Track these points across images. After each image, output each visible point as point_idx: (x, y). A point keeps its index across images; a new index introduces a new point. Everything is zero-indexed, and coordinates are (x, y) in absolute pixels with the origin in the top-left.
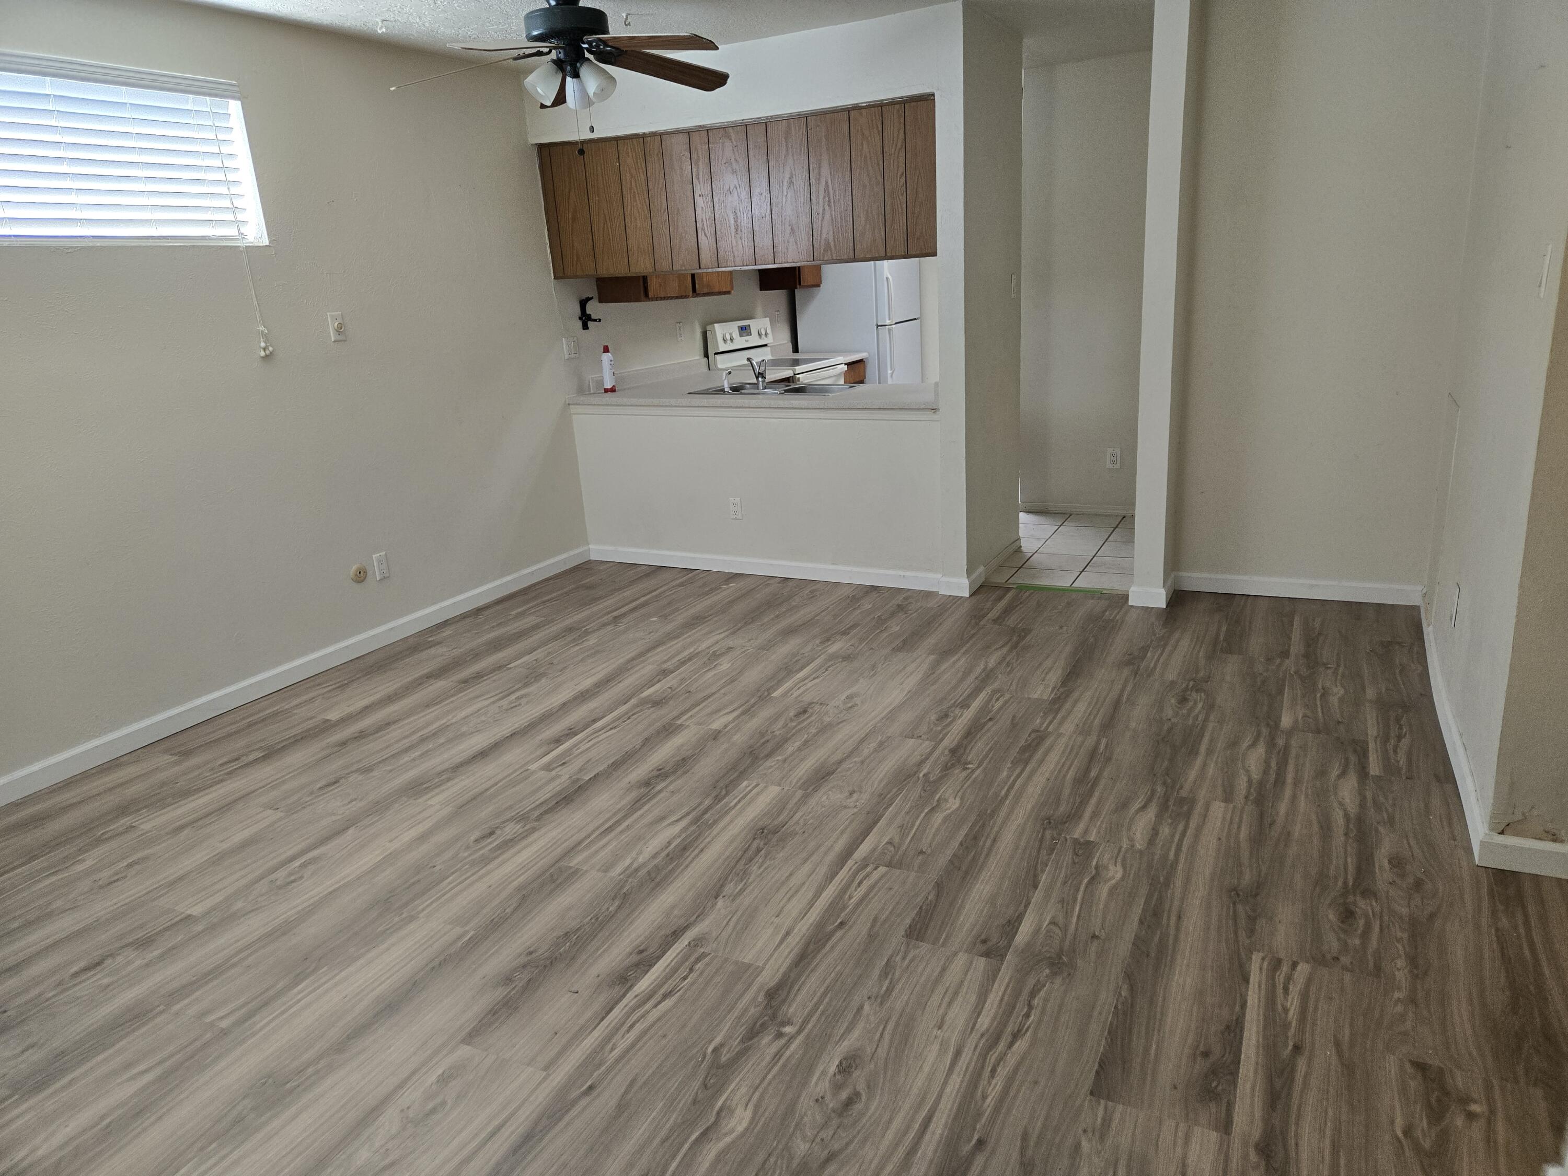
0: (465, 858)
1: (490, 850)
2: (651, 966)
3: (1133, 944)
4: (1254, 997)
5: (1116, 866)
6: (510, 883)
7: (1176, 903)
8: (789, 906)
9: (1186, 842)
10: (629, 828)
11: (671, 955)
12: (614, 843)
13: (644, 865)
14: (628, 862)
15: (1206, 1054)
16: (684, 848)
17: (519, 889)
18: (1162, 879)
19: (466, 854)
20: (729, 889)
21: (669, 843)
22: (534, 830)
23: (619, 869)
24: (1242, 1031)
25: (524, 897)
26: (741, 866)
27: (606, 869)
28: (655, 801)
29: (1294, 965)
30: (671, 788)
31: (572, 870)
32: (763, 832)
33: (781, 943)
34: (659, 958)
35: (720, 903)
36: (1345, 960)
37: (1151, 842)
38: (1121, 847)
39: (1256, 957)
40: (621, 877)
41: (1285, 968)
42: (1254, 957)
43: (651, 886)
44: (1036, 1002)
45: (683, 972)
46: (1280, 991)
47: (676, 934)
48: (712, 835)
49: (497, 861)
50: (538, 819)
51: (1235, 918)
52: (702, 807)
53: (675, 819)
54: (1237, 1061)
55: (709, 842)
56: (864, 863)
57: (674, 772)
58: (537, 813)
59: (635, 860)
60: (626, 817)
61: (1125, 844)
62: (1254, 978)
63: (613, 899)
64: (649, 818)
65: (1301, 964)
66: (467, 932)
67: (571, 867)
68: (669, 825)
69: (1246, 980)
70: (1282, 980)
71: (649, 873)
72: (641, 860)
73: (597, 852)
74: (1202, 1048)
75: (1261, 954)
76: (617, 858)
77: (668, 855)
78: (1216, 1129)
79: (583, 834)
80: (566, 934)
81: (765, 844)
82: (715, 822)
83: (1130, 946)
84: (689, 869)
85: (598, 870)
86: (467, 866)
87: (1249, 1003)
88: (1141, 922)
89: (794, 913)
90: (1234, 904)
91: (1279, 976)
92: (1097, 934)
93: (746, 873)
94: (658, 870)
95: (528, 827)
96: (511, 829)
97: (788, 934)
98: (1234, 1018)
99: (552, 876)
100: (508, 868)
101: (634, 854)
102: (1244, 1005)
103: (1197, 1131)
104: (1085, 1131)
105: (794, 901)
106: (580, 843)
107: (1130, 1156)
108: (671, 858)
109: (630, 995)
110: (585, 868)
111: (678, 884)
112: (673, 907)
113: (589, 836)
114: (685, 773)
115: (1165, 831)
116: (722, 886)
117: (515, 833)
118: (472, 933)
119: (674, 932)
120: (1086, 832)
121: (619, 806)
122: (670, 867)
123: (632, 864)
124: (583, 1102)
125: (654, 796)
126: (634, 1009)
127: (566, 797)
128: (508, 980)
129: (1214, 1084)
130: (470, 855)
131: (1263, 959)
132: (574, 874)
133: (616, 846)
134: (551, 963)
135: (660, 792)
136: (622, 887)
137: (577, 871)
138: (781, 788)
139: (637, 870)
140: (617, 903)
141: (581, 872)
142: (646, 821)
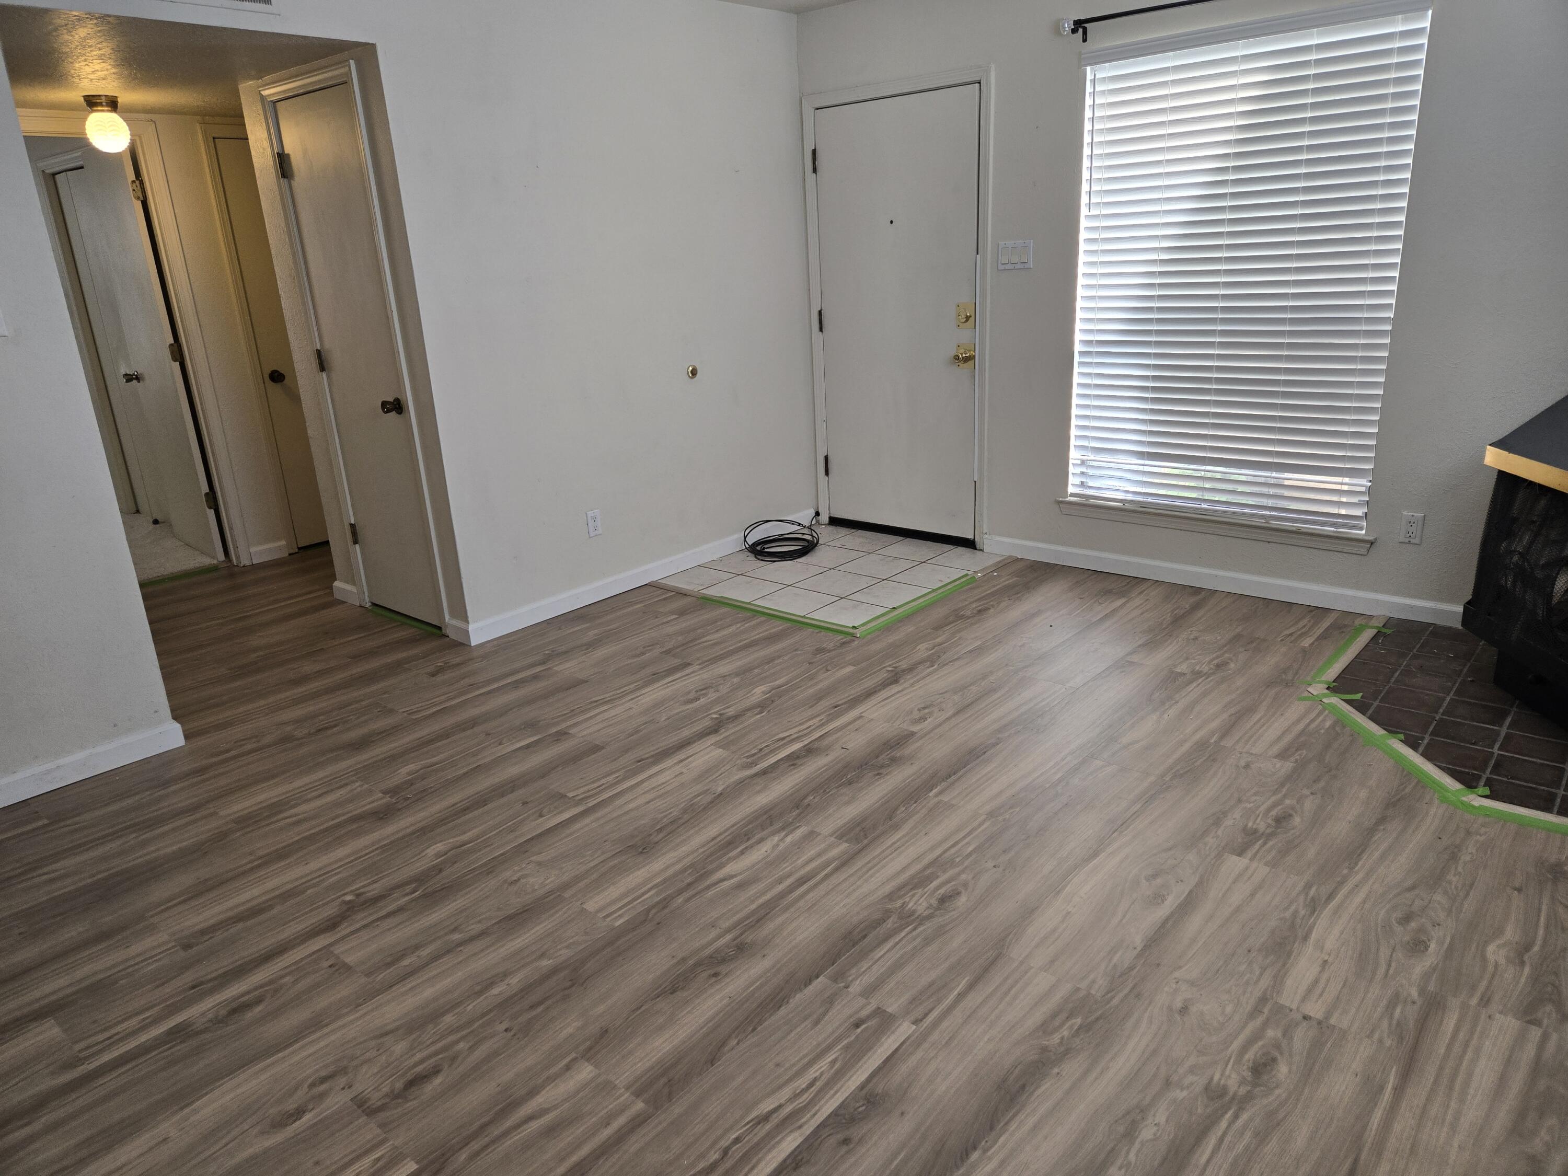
0: (963, 871)
1: (938, 877)
2: (788, 756)
6: (908, 834)
8: (668, 778)
10: (780, 881)
11: (773, 760)
12: (800, 862)
13: (773, 834)
14: (789, 839)
16: (730, 844)
17: (896, 827)
19: (964, 876)
20: (709, 798)
21: (742, 853)
22: (891, 897)
23: (799, 833)
25: (890, 818)
26: (686, 817)
27: (811, 835)
28: (736, 918)
30: (713, 934)
31: (845, 839)
32: (644, 849)
33: (691, 756)
34: (782, 759)
35: (720, 789)
40: (798, 825)
43: (772, 812)
45: (766, 750)
47: (764, 772)
48: (696, 854)
49: (926, 861)
50: (887, 914)
52: (686, 895)
53: (725, 883)
55: (704, 846)
56: (578, 804)
57: (698, 964)
58: (890, 924)
59: (782, 840)
60: (782, 895)
63: (809, 805)
64: (752, 891)
66: (937, 795)
67: (846, 841)
68: (735, 876)
71: (771, 824)
72: (776, 839)
73: (819, 855)
76: (799, 845)
77: (748, 839)
79: (835, 880)
80: (850, 784)
81: (651, 835)
82: (683, 870)
84: (732, 823)
85: (820, 834)
86: (957, 860)
89: (668, 773)
93: (685, 811)
94: (762, 826)
95: (899, 903)
96: (919, 902)
97: (681, 761)
99: (866, 837)
100: (912, 852)
101: (782, 846)
105: (663, 780)
106: (837, 869)
108: (747, 836)
109: (806, 742)
110: (832, 839)
111: (749, 810)
112: (759, 792)
113: (827, 876)
114: (684, 960)
116: (712, 802)
117: (913, 896)
118: (931, 794)
119: (765, 774)
121: (786, 915)
122: (751, 826)
123: (786, 835)
124: (840, 703)
125: (734, 926)
126: (805, 735)
127: (854, 946)
128: (893, 760)
130: (959, 874)
132: (842, 834)
133: (798, 859)
134: (862, 766)
135: (728, 930)
136: (799, 815)
137: (840, 837)
138: (584, 906)
139: (783, 829)
140: (806, 801)
141: (836, 835)
142: (760, 886)
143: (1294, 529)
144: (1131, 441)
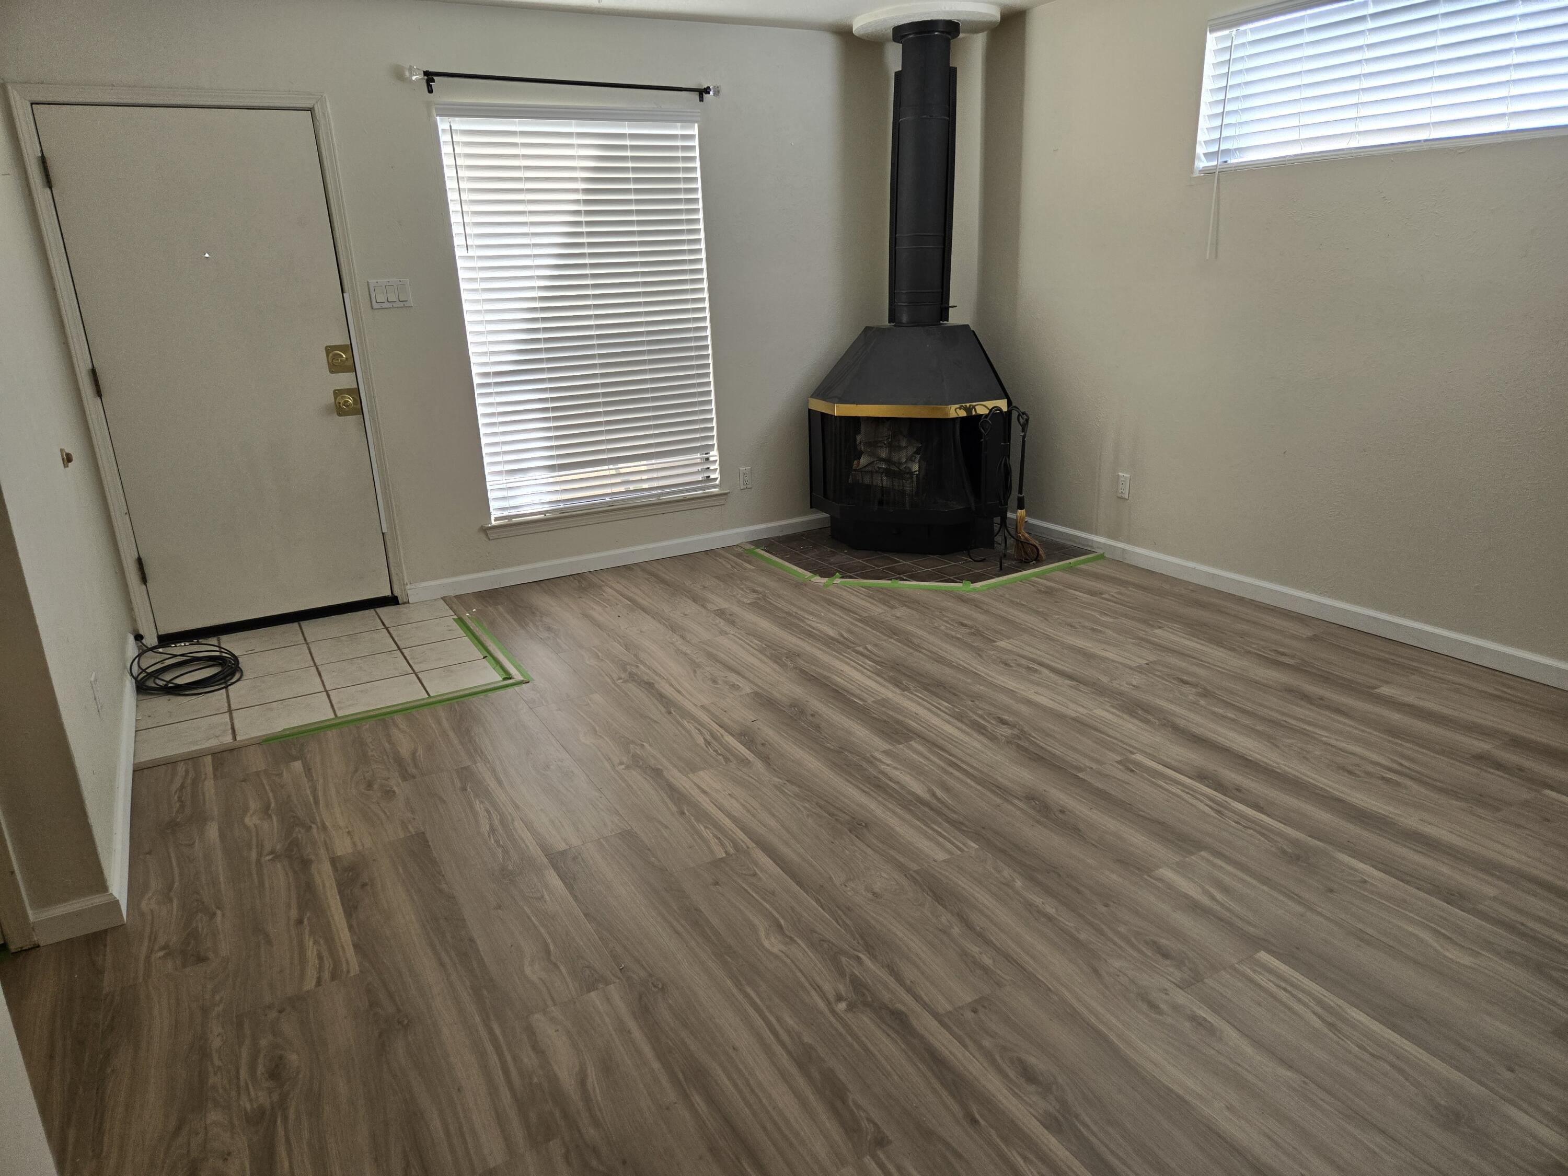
3: (464, 920)
4: (344, 936)
5: (541, 979)
7: (454, 977)
9: (494, 1059)
15: (364, 885)
18: (485, 992)
24: (345, 911)
29: (319, 982)
36: (273, 1014)
37: (530, 1031)
38: (555, 1004)
39: (355, 969)
41: (326, 975)
42: (357, 968)
44: (500, 850)
46: (325, 954)
51: (391, 996)
54: (340, 892)
61: (555, 1011)
62: (350, 952)
65: (313, 987)
69: (356, 946)
70: (326, 962)
74: (368, 888)
75: (352, 974)
78: (339, 857)
83: (466, 917)
87: (346, 931)
88: (472, 940)
90: (399, 1010)
91: (330, 965)
92: (499, 911)
98: (354, 915)
102: (350, 927)
103: (350, 850)
104: (414, 819)
107: (382, 824)
115: (529, 1059)
120: (608, 999)
129: (351, 874)
131: (348, 972)
143: (682, 498)
144: (538, 459)
